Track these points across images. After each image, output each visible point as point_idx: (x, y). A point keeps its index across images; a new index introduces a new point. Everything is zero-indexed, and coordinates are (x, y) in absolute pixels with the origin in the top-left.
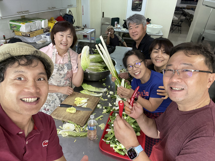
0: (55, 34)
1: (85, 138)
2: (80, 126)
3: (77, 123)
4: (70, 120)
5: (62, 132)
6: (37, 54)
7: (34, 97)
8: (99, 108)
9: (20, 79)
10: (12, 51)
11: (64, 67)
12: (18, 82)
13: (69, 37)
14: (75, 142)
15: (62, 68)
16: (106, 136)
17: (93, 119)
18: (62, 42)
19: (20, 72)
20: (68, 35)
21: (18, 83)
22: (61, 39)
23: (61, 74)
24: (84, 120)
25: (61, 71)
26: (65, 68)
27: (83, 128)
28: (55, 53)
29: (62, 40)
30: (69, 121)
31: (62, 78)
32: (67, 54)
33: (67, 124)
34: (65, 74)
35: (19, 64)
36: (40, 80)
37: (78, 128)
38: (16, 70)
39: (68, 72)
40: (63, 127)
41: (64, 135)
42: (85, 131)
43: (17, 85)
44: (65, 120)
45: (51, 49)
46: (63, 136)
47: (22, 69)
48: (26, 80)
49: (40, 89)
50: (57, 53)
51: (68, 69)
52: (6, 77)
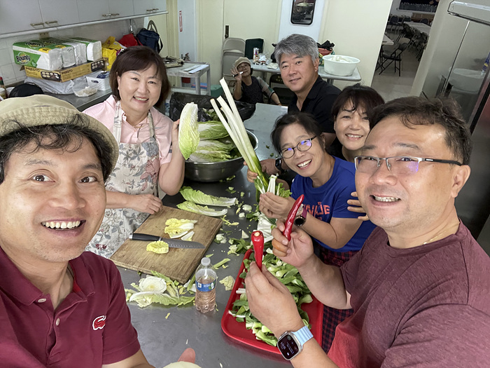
0: (120, 75)
1: (189, 308)
2: (177, 284)
3: (172, 277)
4: (154, 269)
5: (138, 296)
6: (79, 124)
7: (73, 220)
8: (220, 241)
9: (41, 178)
10: (22, 115)
11: (140, 150)
12: (37, 185)
13: (152, 83)
14: (167, 317)
15: (137, 154)
16: (235, 304)
17: (208, 267)
18: (137, 95)
19: (40, 162)
20: (150, 78)
21: (36, 188)
22: (135, 88)
23: (132, 167)
24: (186, 268)
25: (133, 159)
26: (143, 152)
27: (185, 286)
28: (120, 119)
29: (136, 90)
30: (152, 272)
31: (137, 174)
32: (148, 120)
33: (149, 277)
34: (142, 167)
35: (40, 145)
36: (88, 181)
37: (174, 286)
38: (33, 157)
39: (148, 161)
40: (140, 285)
41: (142, 302)
42: (188, 294)
43: (33, 193)
44: (144, 270)
45: (110, 108)
46: (140, 305)
47: (47, 155)
48: (54, 181)
49: (86, 203)
50: (125, 120)
51: (149, 154)
52: (9, 173)
